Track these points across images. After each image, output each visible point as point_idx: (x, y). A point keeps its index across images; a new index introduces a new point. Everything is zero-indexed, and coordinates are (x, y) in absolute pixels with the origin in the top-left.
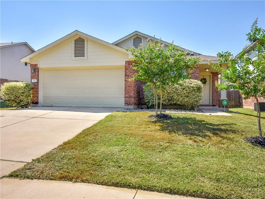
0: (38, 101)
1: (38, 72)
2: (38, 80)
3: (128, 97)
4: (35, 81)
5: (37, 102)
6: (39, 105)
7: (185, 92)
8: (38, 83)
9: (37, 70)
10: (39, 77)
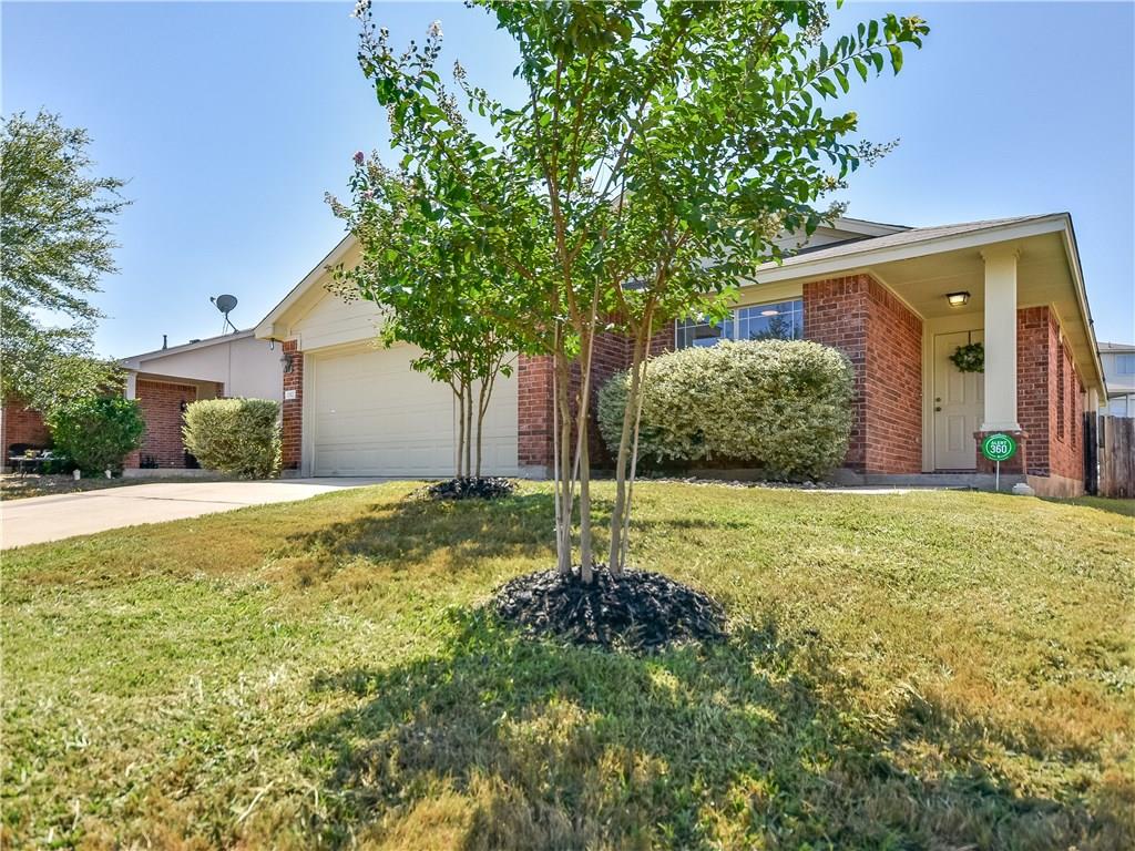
0: (299, 458)
1: (300, 365)
2: (300, 391)
3: (528, 433)
4: (291, 395)
5: (296, 463)
6: (304, 471)
7: (740, 397)
8: (299, 399)
9: (296, 361)
10: (304, 381)
